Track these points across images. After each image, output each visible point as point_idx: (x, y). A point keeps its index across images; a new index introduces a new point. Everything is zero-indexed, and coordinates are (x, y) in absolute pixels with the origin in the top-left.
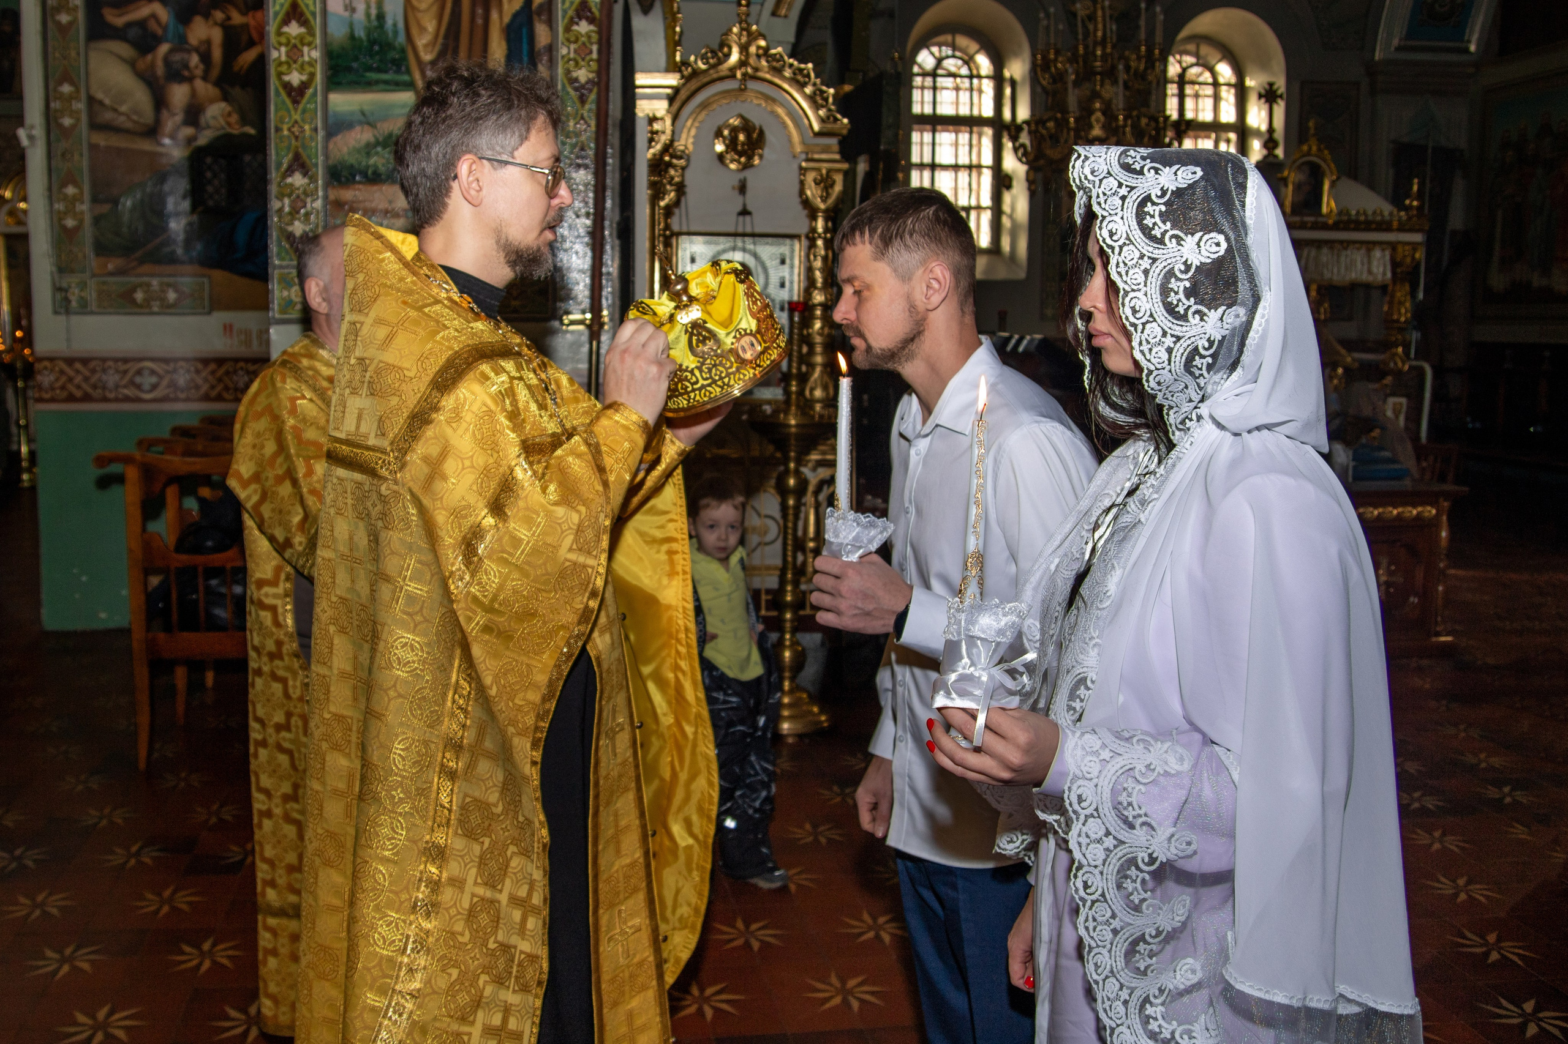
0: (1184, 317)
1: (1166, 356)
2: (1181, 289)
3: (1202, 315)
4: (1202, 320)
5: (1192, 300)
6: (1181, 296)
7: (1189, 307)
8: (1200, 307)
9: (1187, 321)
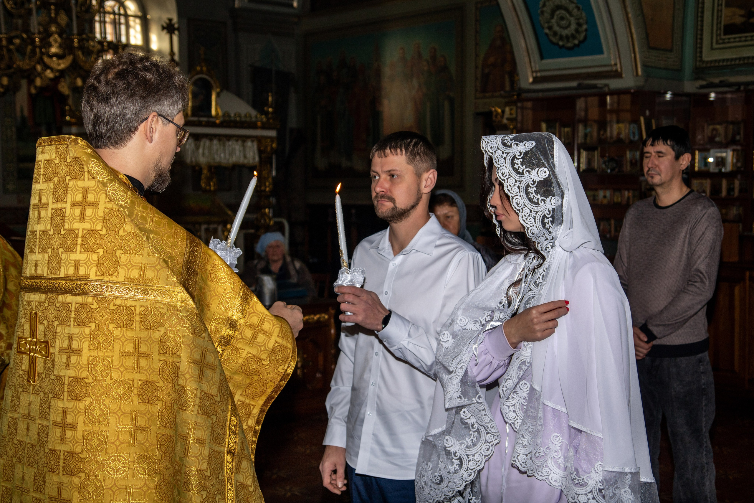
0: (537, 203)
1: (534, 220)
2: (533, 191)
3: (544, 201)
4: (545, 203)
5: (539, 195)
6: (534, 194)
7: (538, 198)
8: (543, 198)
9: (538, 204)
